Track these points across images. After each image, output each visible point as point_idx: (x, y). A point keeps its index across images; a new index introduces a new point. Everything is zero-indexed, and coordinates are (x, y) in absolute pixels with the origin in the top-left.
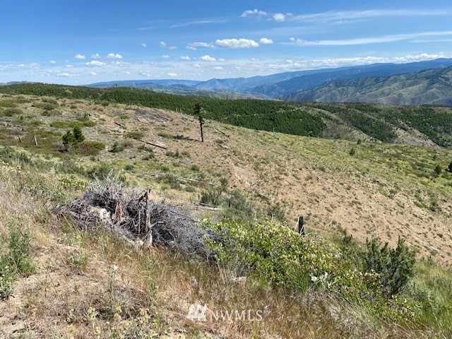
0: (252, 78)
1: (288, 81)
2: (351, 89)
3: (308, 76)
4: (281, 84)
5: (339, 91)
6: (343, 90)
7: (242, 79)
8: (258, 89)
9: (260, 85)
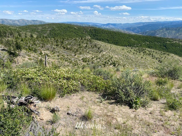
0: (125, 24)
1: (142, 26)
2: (174, 32)
3: (150, 25)
4: (139, 27)
5: (168, 32)
6: (170, 32)
7: (121, 24)
8: (128, 29)
9: (129, 27)
